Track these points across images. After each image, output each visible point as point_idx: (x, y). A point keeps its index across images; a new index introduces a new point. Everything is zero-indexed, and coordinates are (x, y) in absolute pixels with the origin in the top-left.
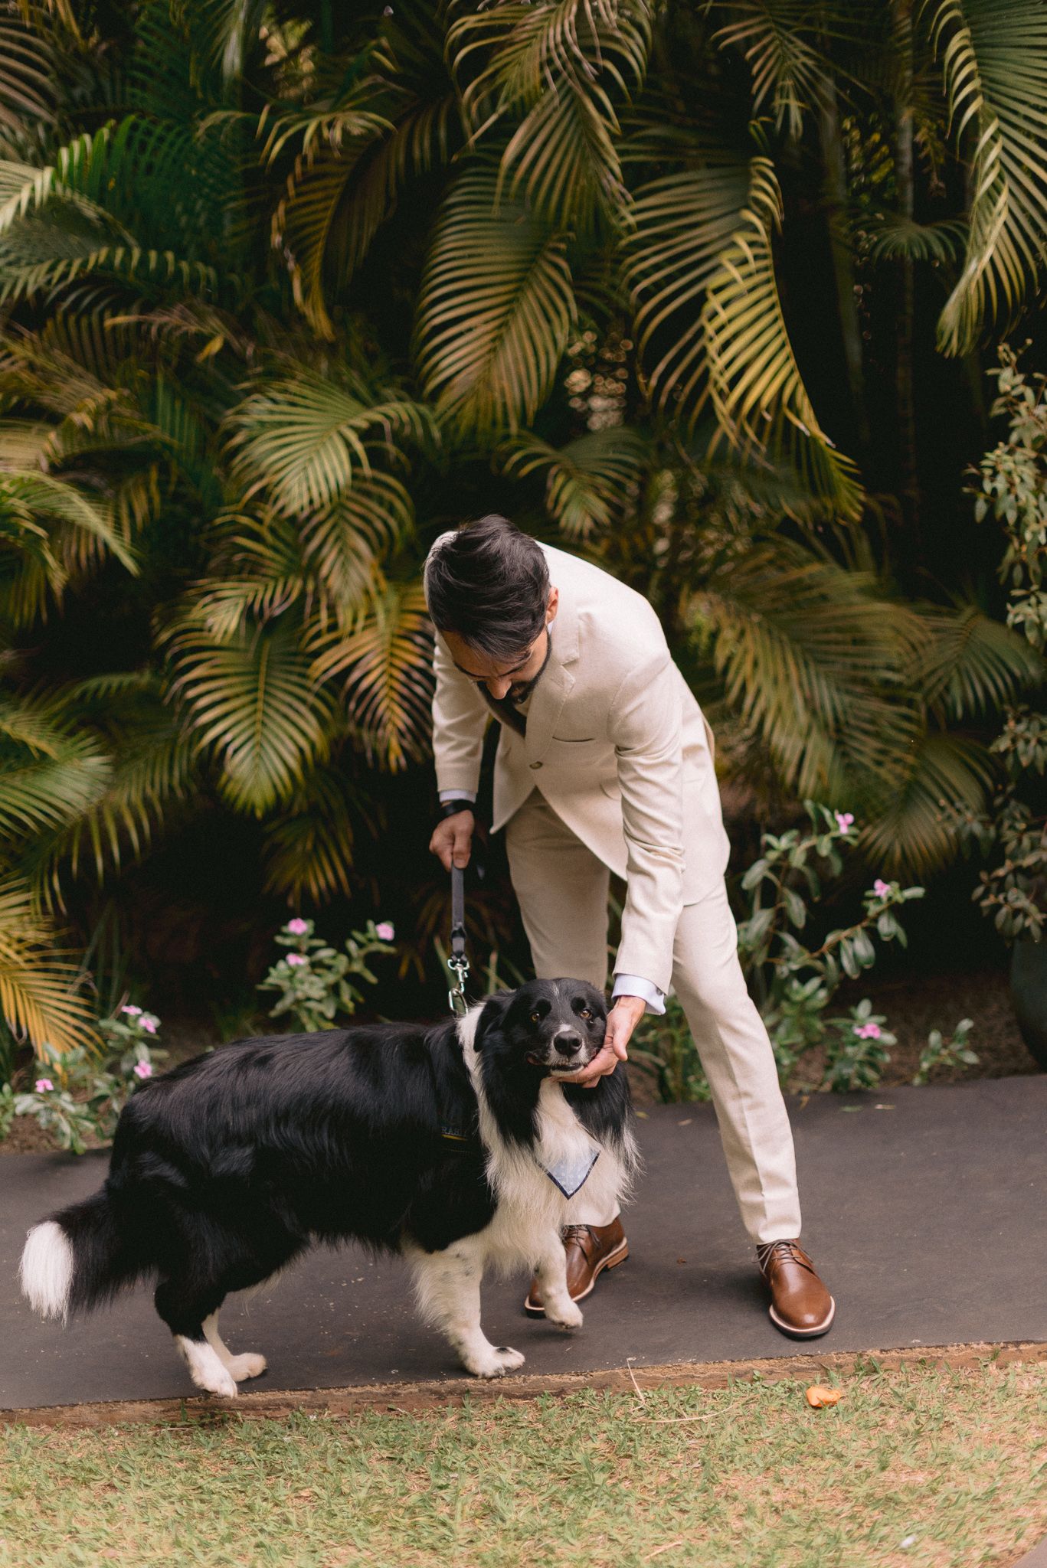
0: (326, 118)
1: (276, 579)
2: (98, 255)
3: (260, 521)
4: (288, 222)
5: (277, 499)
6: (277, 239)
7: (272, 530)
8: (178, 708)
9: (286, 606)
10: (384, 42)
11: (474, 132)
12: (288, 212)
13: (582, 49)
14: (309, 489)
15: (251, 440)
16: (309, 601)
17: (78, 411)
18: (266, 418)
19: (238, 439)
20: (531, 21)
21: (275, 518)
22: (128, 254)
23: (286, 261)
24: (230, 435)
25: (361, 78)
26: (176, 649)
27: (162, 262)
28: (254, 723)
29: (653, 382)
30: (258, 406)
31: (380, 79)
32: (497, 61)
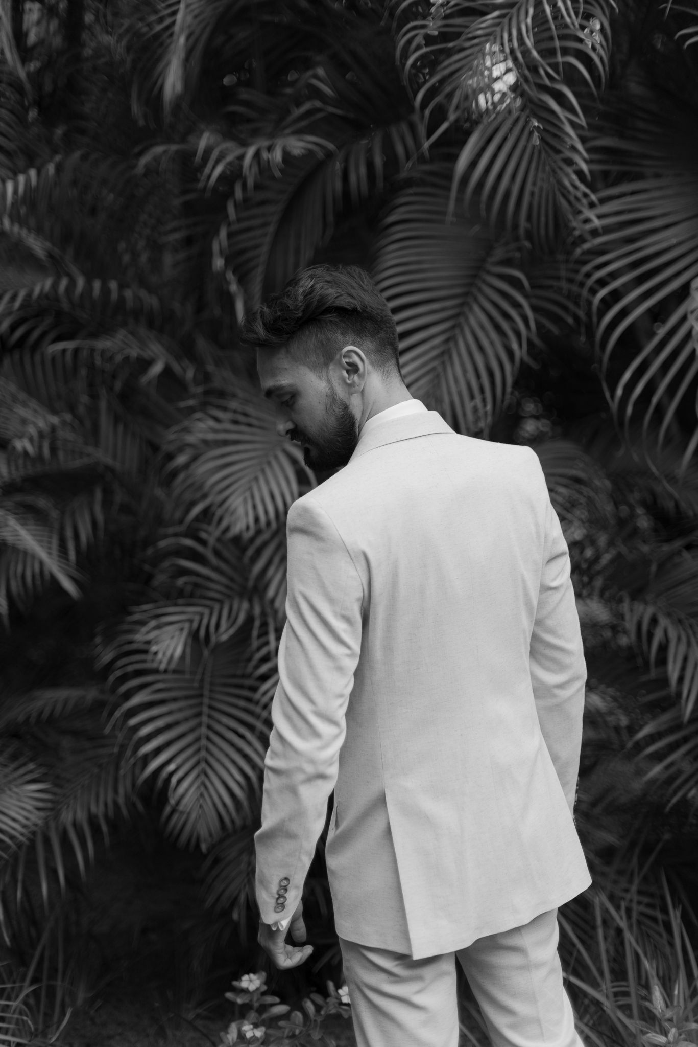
0: (265, 143)
1: (221, 602)
2: (43, 285)
3: (203, 543)
4: (230, 246)
5: (221, 520)
6: (219, 263)
7: (217, 553)
8: (120, 736)
9: (232, 631)
10: (321, 71)
11: (429, 135)
12: (230, 235)
13: (539, 52)
14: (255, 507)
15: (194, 459)
16: (257, 623)
17: (21, 437)
18: (211, 436)
19: (181, 459)
20: (483, 25)
21: (219, 540)
22: (72, 283)
23: (228, 283)
24: (170, 457)
25: (298, 105)
26: (118, 673)
27: (105, 291)
28: (199, 750)
29: (619, 392)
30: (201, 425)
31: (318, 104)
32: (445, 68)
